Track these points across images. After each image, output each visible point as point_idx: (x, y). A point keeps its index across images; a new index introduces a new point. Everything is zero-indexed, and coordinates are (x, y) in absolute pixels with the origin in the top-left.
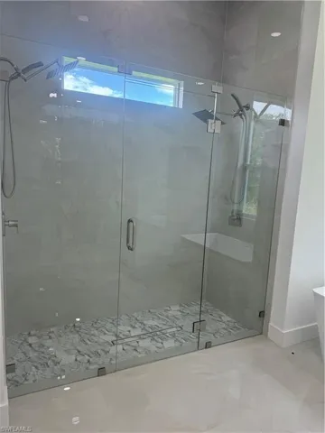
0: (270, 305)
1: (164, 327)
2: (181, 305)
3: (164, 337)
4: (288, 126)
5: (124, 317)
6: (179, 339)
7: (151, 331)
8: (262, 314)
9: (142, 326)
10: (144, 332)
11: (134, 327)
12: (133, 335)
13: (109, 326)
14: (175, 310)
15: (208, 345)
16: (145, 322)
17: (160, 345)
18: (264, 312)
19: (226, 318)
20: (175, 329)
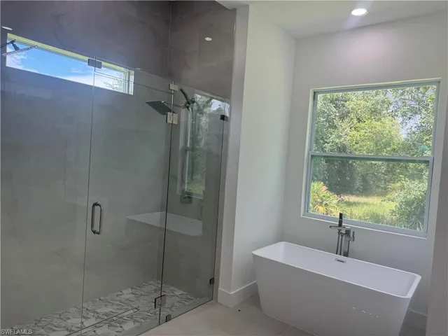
0: (219, 271)
1: (120, 312)
2: (132, 288)
3: (121, 321)
4: (227, 120)
5: (72, 310)
6: (138, 319)
7: (106, 317)
8: (212, 281)
9: (96, 315)
10: (99, 320)
11: (86, 318)
12: (87, 326)
13: (56, 322)
14: (127, 294)
15: (168, 319)
16: (98, 311)
17: (119, 329)
18: (213, 279)
19: (178, 292)
20: (131, 311)
